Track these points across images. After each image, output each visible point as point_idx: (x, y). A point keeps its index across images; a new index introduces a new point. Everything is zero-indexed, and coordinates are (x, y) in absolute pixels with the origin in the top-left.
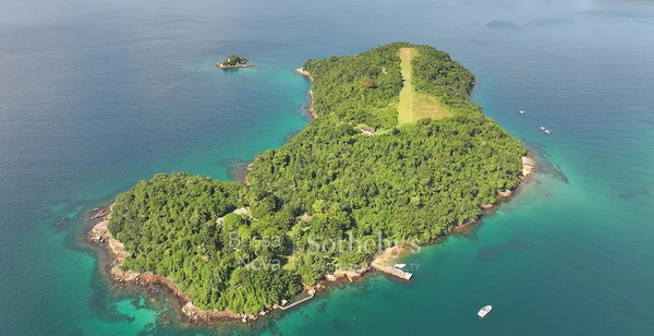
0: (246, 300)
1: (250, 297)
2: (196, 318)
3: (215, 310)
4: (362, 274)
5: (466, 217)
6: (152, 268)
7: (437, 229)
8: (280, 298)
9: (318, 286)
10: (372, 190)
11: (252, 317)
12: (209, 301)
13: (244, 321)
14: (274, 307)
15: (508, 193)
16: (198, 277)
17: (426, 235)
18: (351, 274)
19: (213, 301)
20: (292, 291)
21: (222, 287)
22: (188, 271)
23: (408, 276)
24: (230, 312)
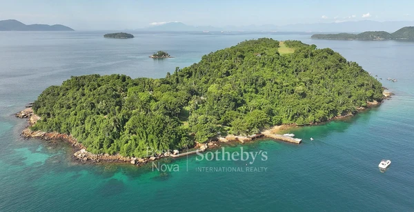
0: (137, 145)
1: (141, 143)
2: (85, 159)
3: (107, 155)
4: (253, 139)
5: (344, 108)
6: (58, 126)
7: (321, 113)
8: (172, 148)
9: (210, 144)
10: (260, 81)
11: (141, 160)
12: (101, 146)
13: (133, 162)
14: (166, 154)
15: (375, 103)
16: (95, 130)
17: (310, 118)
18: (242, 138)
19: (105, 146)
20: (184, 143)
21: (117, 136)
22: (87, 126)
23: (298, 140)
24: (120, 156)
